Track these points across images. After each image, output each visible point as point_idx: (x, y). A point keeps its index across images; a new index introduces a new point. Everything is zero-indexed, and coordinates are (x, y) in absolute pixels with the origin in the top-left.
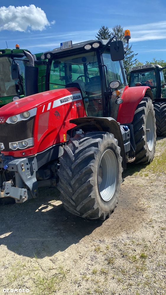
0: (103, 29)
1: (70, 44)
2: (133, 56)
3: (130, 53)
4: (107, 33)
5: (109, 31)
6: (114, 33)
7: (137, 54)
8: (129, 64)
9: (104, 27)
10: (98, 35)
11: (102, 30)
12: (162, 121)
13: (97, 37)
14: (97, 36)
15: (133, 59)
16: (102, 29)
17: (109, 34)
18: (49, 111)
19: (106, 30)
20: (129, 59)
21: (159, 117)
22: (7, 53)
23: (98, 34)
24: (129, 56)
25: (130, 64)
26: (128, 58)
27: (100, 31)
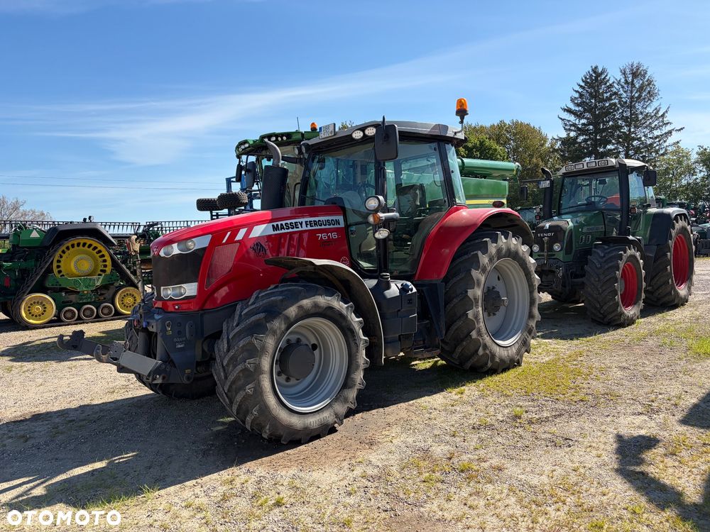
0: (595, 72)
1: (331, 129)
2: (671, 133)
3: (662, 126)
4: (604, 81)
5: (607, 78)
6: (623, 80)
7: (682, 129)
8: (657, 152)
9: (596, 68)
10: (581, 86)
11: (591, 76)
12: (604, 288)
13: (577, 91)
14: (578, 88)
15: (671, 140)
16: (591, 73)
17: (608, 84)
18: (239, 241)
19: (602, 73)
20: (657, 140)
21: (597, 279)
22: (295, 137)
23: (579, 85)
24: (659, 134)
25: (661, 152)
26: (656, 138)
27: (586, 78)
